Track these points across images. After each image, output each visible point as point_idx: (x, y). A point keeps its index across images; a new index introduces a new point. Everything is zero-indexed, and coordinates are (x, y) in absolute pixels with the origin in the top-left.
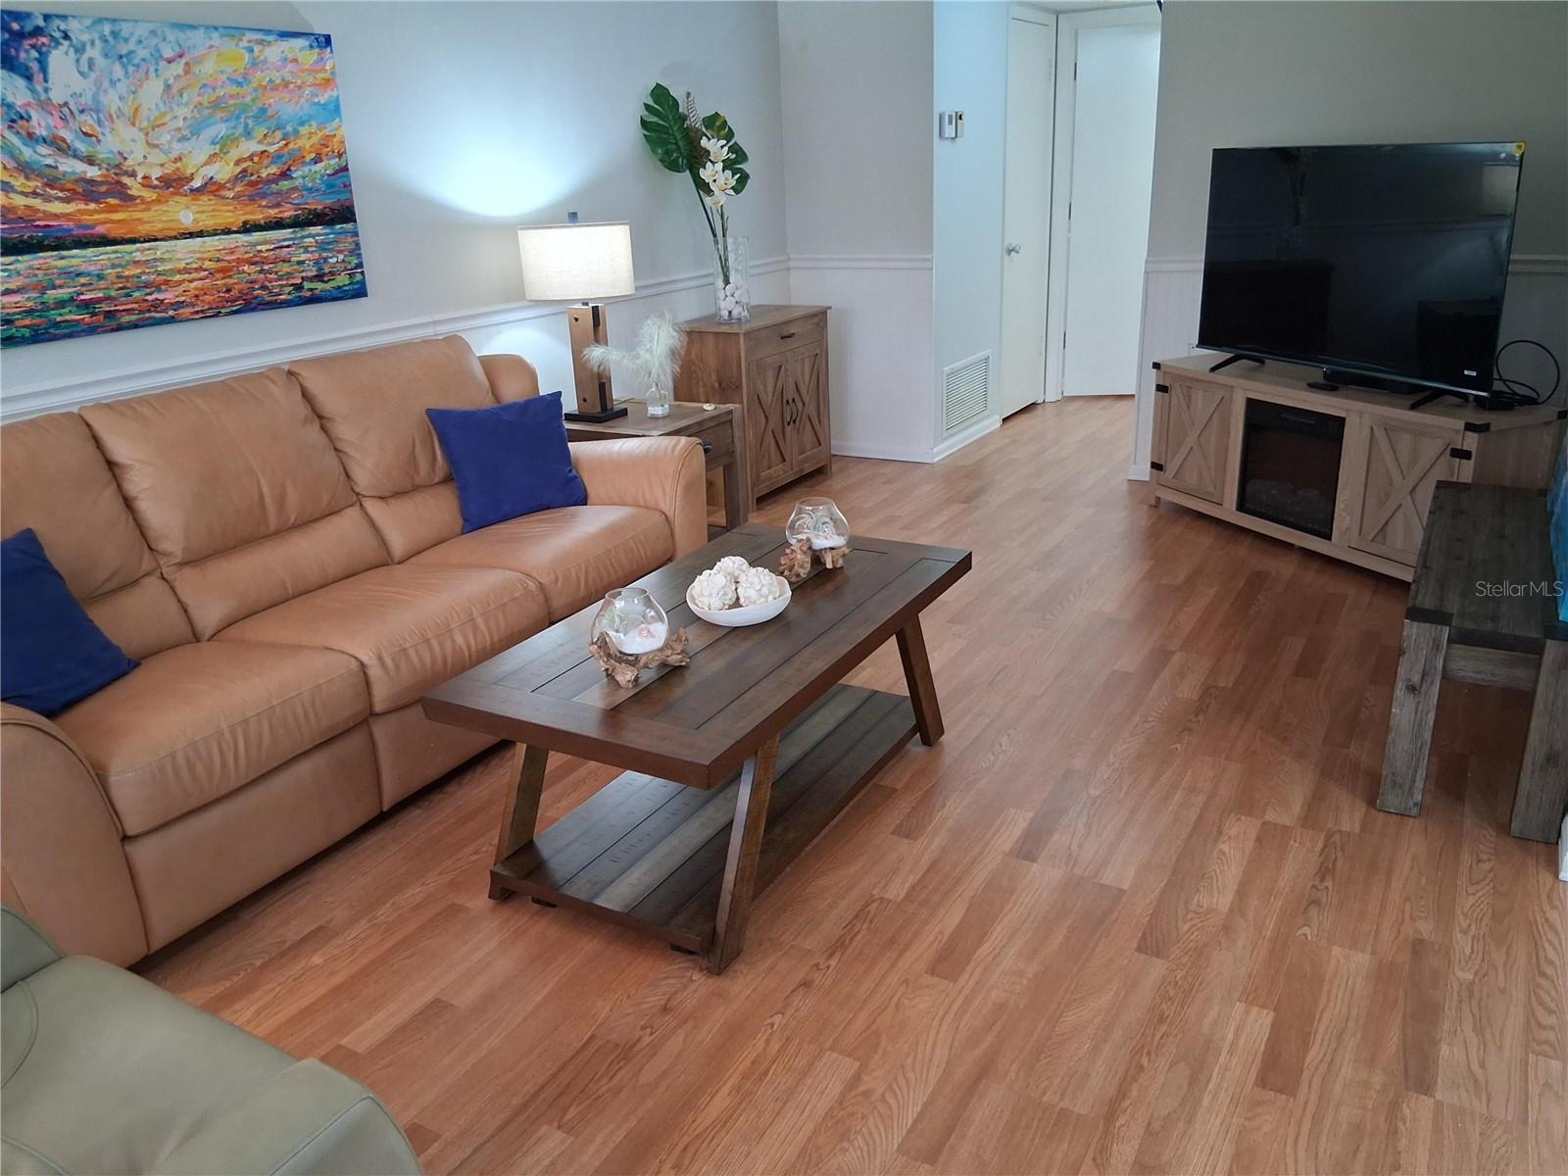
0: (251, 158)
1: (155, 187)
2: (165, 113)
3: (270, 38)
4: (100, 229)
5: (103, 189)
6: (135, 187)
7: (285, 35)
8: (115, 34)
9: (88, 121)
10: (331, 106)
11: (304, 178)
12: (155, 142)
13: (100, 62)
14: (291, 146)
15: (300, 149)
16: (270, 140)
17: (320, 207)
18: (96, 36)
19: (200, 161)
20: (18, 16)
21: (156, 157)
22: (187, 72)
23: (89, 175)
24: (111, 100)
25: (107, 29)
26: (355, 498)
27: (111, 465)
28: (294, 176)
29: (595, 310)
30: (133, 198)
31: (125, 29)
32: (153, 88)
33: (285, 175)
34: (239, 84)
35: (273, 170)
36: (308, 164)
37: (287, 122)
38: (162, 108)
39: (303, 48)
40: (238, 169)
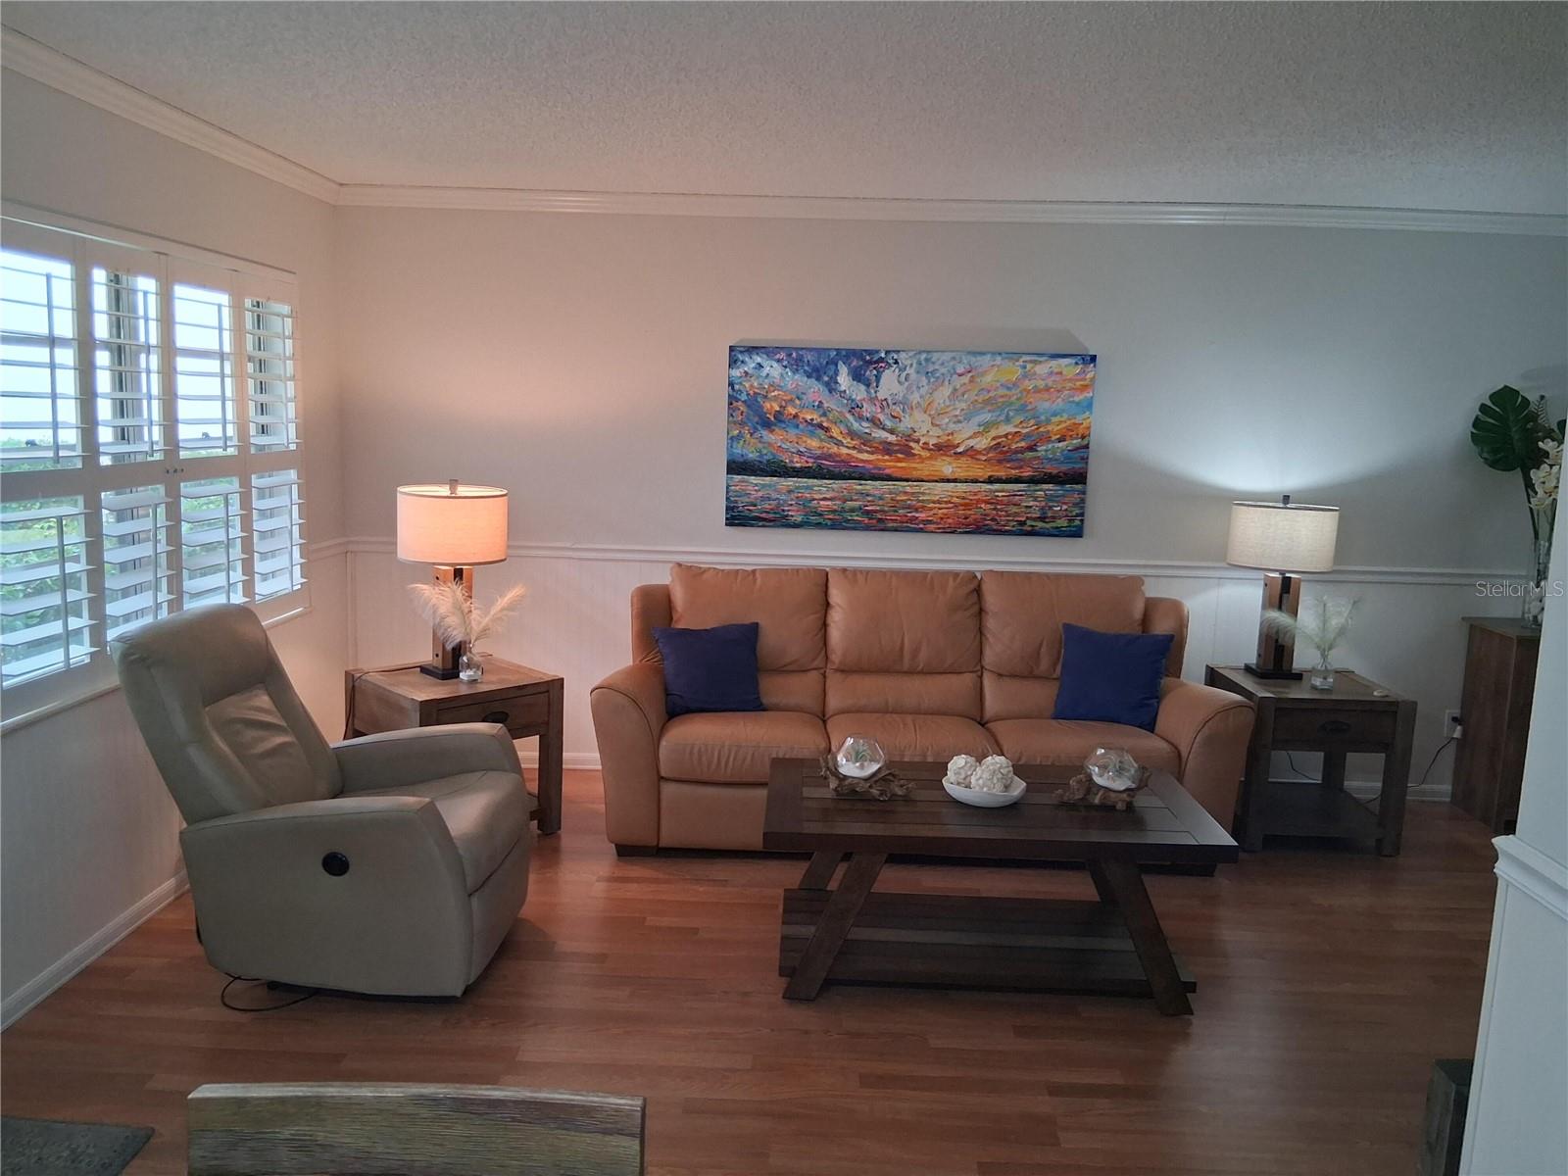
0: (1006, 436)
1: (931, 450)
2: (948, 406)
3: (1043, 359)
4: (887, 471)
5: (896, 448)
6: (916, 448)
7: (1055, 356)
8: (927, 360)
9: (898, 409)
10: (1085, 404)
11: (1046, 451)
12: (938, 423)
13: (913, 376)
14: (1041, 430)
15: (1048, 431)
16: (1025, 425)
17: (1055, 472)
18: (915, 361)
19: (966, 435)
20: (870, 352)
21: (936, 432)
22: (971, 381)
23: (889, 440)
24: (915, 398)
25: (924, 356)
26: (979, 668)
27: (828, 605)
28: (1039, 449)
29: (1288, 582)
30: (914, 455)
31: (935, 356)
32: (946, 391)
33: (1031, 448)
34: (1009, 389)
35: (1023, 444)
36: (1053, 442)
37: (1042, 414)
38: (948, 403)
39: (1070, 365)
40: (995, 442)
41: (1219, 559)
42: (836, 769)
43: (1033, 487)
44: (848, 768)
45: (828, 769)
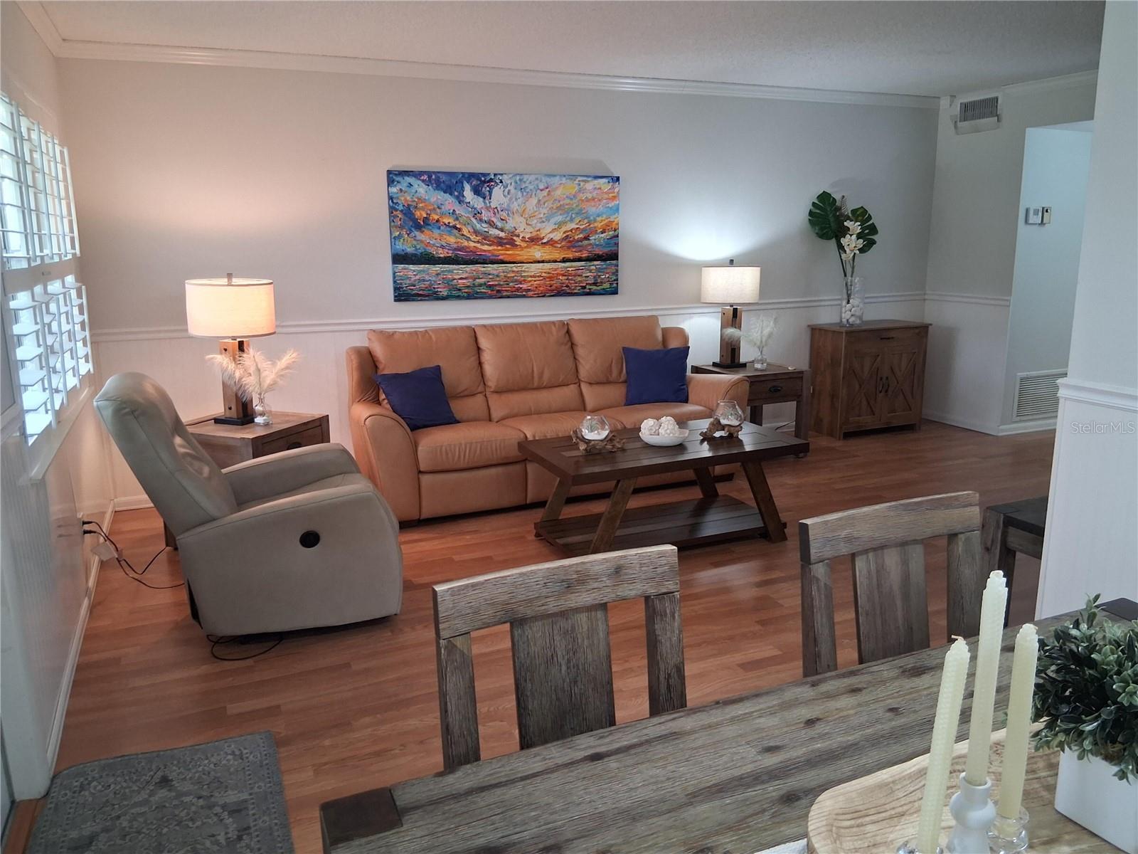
0: (571, 231)
1: (527, 241)
3: (589, 179)
4: (501, 257)
5: (505, 241)
6: (518, 241)
7: (596, 177)
8: (520, 180)
9: (504, 214)
10: (615, 208)
11: (595, 240)
12: (530, 223)
13: (513, 191)
14: (591, 226)
15: (595, 227)
16: (582, 223)
17: (601, 253)
18: (513, 181)
19: (548, 231)
20: (484, 175)
21: (529, 229)
22: (548, 195)
23: (500, 236)
24: (515, 206)
25: (518, 178)
26: (577, 380)
27: (479, 349)
28: (590, 239)
29: (735, 311)
30: (517, 245)
31: (525, 178)
32: (534, 201)
33: (586, 238)
34: (571, 199)
35: (581, 236)
36: (599, 234)
37: (591, 215)
38: (535, 209)
39: (605, 183)
40: (565, 235)
41: (697, 301)
42: (583, 437)
43: (589, 264)
44: (589, 435)
45: (577, 437)
